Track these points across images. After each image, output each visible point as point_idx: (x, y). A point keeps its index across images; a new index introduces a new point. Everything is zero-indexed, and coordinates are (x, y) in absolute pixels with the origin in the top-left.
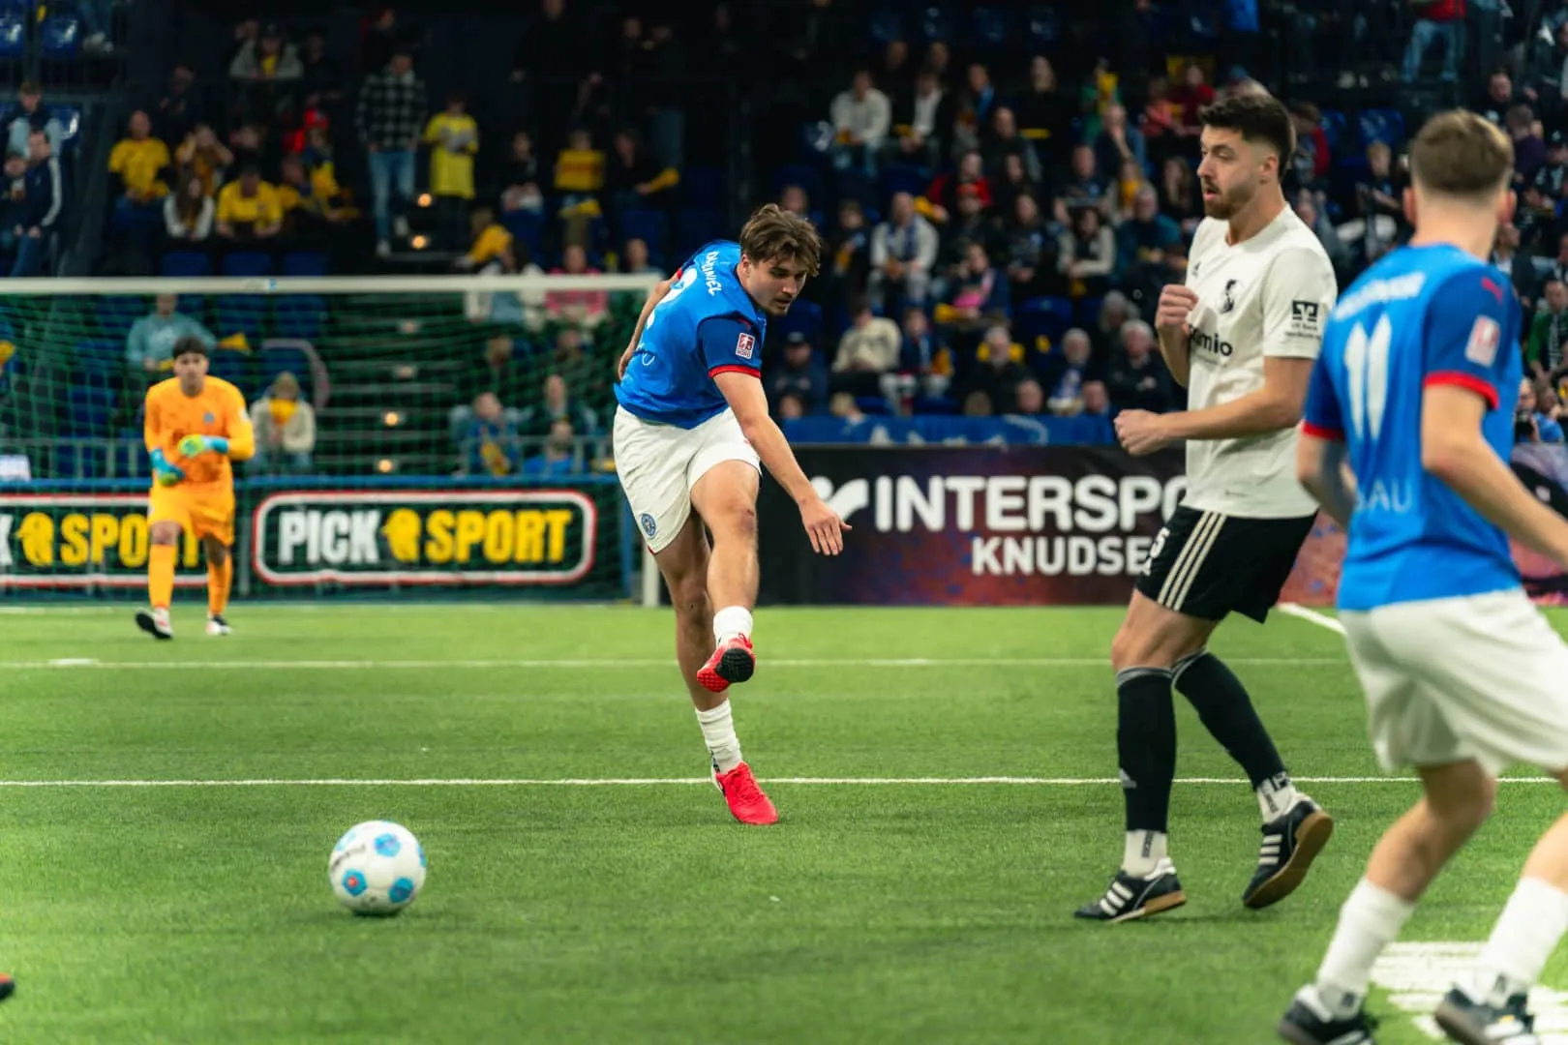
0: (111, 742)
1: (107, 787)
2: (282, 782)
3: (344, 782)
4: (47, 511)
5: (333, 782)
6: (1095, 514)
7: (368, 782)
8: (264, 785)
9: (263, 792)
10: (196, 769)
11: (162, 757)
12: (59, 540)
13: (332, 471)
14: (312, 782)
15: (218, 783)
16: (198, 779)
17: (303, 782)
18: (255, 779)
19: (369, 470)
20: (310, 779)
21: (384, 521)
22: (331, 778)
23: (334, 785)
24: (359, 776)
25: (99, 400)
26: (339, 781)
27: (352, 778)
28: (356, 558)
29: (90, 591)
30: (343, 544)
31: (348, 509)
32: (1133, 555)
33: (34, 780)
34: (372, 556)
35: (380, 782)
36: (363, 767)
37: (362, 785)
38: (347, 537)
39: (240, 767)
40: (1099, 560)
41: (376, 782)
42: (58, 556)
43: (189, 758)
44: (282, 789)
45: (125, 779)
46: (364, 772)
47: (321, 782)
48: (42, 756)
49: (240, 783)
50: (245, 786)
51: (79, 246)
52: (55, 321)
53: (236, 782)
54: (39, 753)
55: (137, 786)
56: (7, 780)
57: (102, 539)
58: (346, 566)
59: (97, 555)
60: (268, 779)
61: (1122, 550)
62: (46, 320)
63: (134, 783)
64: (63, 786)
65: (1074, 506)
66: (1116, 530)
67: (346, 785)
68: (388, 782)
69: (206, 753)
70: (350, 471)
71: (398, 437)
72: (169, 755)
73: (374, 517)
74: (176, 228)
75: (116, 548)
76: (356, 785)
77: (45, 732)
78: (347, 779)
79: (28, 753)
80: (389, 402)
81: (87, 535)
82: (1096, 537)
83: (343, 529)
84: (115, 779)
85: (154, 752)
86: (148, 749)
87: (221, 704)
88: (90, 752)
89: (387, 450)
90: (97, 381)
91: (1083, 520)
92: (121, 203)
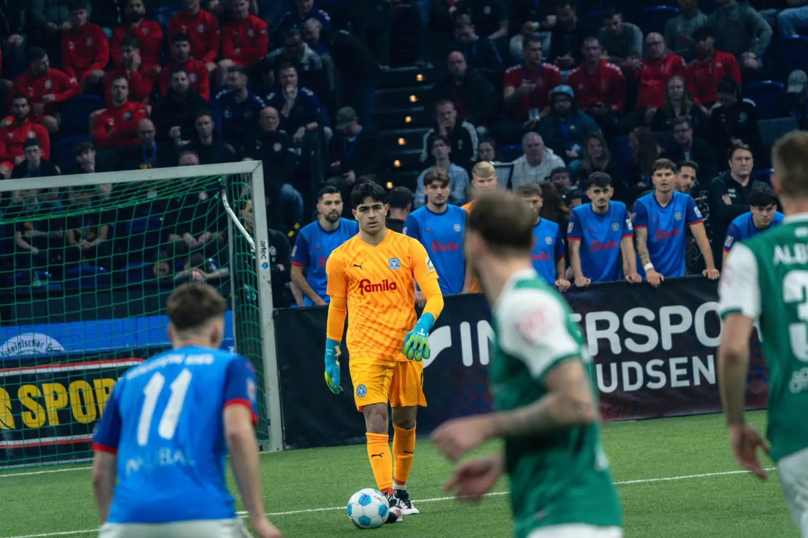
6: (641, 339)
32: (675, 372)
40: (647, 378)
61: (665, 369)
65: (623, 333)
66: (658, 352)
81: (41, 401)
82: (643, 358)
91: (630, 344)
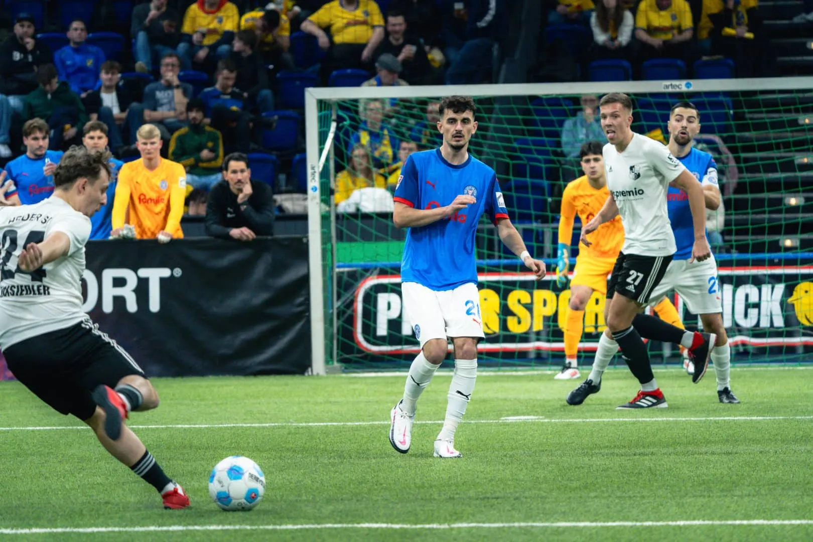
0: (559, 489)
1: (559, 527)
2: (710, 522)
3: (766, 522)
4: (493, 286)
5: (755, 522)
7: (786, 522)
8: (696, 525)
9: (695, 531)
10: (635, 512)
11: (603, 501)
12: (506, 311)
13: (742, 249)
14: (738, 522)
15: (655, 523)
16: (637, 521)
17: (730, 522)
18: (687, 520)
19: (775, 247)
20: (735, 520)
21: (789, 291)
22: (754, 518)
23: (757, 525)
24: (778, 517)
25: (538, 189)
26: (761, 522)
27: (773, 519)
28: (765, 323)
29: (532, 356)
30: (753, 312)
31: (757, 281)
33: (495, 522)
34: (779, 322)
35: (798, 522)
36: (781, 509)
37: (781, 525)
38: (757, 306)
39: (674, 509)
41: (793, 522)
42: (504, 325)
43: (628, 502)
44: (712, 528)
45: (573, 521)
46: (783, 513)
47: (745, 522)
48: (499, 501)
49: (674, 523)
50: (679, 527)
51: (517, 55)
52: (498, 121)
53: (670, 523)
54: (497, 498)
55: (585, 527)
56: (472, 522)
57: (541, 312)
58: (757, 332)
59: (538, 326)
60: (699, 520)
62: (490, 119)
63: (582, 524)
64: (520, 528)
67: (768, 525)
68: (804, 522)
69: (643, 497)
70: (759, 248)
71: (801, 217)
72: (611, 499)
73: (780, 288)
74: (601, 37)
75: (555, 317)
76: (776, 525)
77: (501, 480)
78: (768, 519)
79: (488, 498)
80: (791, 186)
83: (754, 299)
84: (566, 521)
85: (596, 497)
86: (592, 494)
87: (653, 454)
88: (542, 498)
89: (791, 230)
90: (536, 173)
92: (552, 17)
